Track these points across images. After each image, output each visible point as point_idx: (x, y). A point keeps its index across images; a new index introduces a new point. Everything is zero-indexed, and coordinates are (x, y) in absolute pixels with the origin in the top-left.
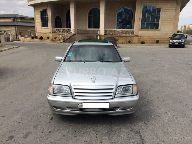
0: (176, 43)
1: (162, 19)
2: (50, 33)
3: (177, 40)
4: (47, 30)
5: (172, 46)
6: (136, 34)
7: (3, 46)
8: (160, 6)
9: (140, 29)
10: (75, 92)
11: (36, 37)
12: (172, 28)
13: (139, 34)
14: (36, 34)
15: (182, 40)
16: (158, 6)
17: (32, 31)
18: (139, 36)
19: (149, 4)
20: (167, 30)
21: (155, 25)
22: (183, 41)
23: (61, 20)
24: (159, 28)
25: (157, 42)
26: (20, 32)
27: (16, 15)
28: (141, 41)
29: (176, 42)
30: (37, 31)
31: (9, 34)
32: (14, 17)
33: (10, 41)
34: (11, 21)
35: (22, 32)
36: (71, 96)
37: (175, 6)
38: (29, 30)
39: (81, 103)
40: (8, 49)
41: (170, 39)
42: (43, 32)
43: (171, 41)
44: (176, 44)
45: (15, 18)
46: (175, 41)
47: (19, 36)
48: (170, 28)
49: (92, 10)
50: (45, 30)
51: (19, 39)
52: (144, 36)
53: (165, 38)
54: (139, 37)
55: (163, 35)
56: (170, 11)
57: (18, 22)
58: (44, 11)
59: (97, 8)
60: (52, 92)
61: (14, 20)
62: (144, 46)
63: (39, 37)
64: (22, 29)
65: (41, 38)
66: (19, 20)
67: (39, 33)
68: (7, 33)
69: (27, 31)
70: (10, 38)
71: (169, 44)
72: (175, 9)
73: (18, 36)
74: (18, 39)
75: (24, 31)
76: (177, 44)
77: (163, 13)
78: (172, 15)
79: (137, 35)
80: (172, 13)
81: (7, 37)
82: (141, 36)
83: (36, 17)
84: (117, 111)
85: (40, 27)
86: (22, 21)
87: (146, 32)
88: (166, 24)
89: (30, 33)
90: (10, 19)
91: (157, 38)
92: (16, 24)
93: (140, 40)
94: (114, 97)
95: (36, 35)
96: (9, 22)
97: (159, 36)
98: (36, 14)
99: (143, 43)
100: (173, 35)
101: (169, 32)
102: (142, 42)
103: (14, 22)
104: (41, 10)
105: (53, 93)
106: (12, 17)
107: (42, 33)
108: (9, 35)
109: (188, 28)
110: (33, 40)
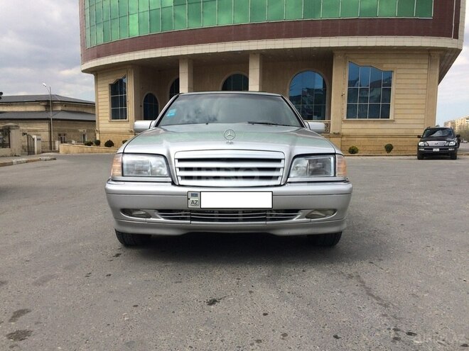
0: (436, 147)
1: (397, 97)
2: (131, 132)
3: (437, 142)
4: (124, 125)
5: (426, 155)
6: (337, 132)
7: (15, 156)
8: (389, 66)
9: (345, 118)
10: (181, 169)
11: (98, 143)
12: (423, 116)
13: (344, 131)
14: (98, 135)
15: (449, 141)
16: (385, 66)
17: (89, 131)
18: (343, 136)
19: (363, 61)
20: (412, 121)
21: (381, 110)
22: (453, 143)
23: (157, 103)
24: (391, 117)
25: (389, 148)
26: (60, 135)
27: (53, 95)
28: (348, 148)
29: (434, 145)
30: (100, 129)
31: (34, 137)
32: (48, 101)
33: (34, 153)
34: (40, 110)
35: (65, 135)
36: (170, 179)
37: (426, 66)
38: (80, 131)
39: (195, 195)
40: (27, 162)
41: (420, 139)
42: (114, 129)
43: (421, 144)
44: (434, 150)
45: (49, 103)
46: (431, 143)
47: (57, 143)
48: (416, 116)
49: (229, 78)
50: (119, 125)
51: (57, 149)
52: (356, 136)
53: (407, 139)
54: (344, 139)
55: (402, 132)
56: (414, 77)
57: (55, 113)
58: (117, 82)
59: (241, 75)
60: (120, 173)
61: (47, 106)
62: (356, 157)
63: (103, 143)
64: (66, 127)
65: (110, 144)
66: (59, 108)
67: (105, 133)
68: (28, 135)
69: (76, 131)
70: (34, 147)
71: (419, 151)
72: (425, 71)
73: (54, 142)
74: (55, 149)
75: (69, 131)
76: (438, 150)
77: (399, 81)
78: (421, 87)
79: (338, 134)
80: (419, 82)
81: (28, 147)
82: (348, 136)
83: (100, 100)
84: (295, 220)
85: (108, 118)
86: (67, 109)
87: (359, 126)
88: (408, 106)
89: (84, 136)
90: (39, 104)
91: (388, 139)
92: (51, 115)
93: (346, 144)
94: (286, 183)
95: (98, 139)
96: (35, 112)
97: (392, 136)
98: (99, 90)
99: (353, 151)
100: (426, 130)
101: (415, 126)
102: (350, 149)
103: (47, 111)
104: (112, 81)
105: (123, 176)
106: (43, 101)
107: (112, 133)
108: (34, 139)
109: (460, 127)
110: (89, 148)
